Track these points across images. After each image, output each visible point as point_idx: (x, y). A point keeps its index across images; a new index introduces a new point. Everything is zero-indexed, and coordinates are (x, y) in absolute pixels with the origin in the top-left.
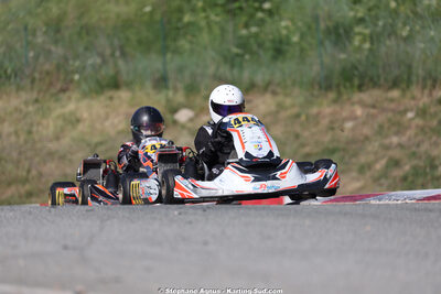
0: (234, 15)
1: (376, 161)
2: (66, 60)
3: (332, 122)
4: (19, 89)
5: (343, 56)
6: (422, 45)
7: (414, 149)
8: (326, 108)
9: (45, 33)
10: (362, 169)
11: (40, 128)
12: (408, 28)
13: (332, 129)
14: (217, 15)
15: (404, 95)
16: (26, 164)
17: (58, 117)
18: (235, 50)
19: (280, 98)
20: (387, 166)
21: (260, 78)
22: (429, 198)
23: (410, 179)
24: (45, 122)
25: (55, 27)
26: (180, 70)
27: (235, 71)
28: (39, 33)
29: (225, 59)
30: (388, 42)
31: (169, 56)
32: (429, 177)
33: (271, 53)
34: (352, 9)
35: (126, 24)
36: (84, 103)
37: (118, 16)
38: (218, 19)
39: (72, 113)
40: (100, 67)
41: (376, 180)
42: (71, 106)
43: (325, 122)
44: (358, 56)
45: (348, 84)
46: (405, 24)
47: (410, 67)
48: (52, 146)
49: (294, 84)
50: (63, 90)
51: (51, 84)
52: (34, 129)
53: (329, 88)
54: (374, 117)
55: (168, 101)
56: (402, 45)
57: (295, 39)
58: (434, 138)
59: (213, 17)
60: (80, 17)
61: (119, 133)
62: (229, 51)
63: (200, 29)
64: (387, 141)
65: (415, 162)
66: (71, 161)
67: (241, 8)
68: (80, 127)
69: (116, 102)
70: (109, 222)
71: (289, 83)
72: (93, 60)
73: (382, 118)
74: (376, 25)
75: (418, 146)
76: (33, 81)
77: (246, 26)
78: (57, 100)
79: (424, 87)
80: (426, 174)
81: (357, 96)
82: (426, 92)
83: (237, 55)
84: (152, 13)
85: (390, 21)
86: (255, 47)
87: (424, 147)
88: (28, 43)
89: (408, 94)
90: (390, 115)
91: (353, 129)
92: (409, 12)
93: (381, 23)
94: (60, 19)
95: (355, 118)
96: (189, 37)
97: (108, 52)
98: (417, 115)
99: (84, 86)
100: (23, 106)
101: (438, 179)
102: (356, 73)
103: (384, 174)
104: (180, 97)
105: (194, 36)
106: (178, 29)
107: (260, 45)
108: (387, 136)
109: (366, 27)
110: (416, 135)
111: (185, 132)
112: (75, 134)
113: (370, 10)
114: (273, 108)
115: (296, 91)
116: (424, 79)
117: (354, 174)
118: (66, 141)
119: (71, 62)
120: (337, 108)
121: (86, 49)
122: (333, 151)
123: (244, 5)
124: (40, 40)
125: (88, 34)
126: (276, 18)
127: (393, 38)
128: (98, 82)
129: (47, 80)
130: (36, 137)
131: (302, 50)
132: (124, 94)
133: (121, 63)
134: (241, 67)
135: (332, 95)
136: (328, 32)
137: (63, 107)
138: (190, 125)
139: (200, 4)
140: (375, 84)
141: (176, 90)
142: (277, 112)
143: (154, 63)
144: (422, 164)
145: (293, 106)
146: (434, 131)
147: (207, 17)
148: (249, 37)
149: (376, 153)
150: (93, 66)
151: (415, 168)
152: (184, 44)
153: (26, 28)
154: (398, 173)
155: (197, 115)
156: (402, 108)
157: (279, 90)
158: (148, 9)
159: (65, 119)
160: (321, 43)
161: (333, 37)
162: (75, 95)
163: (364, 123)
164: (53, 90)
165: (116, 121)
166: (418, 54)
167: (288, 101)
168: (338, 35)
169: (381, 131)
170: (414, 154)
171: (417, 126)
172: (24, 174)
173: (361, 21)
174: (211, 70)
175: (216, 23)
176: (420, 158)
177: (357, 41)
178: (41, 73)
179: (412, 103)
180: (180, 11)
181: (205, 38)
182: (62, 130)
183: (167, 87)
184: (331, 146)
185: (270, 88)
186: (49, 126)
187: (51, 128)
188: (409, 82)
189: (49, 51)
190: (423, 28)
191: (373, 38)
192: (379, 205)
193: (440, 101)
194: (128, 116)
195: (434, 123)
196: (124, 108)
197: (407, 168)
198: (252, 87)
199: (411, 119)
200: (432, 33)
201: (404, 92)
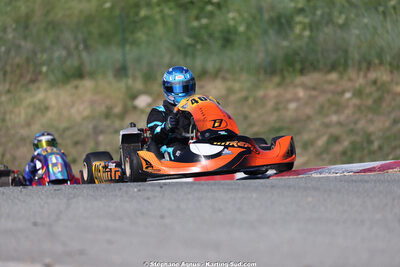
0: (186, 9)
1: (318, 138)
2: (35, 53)
3: (277, 104)
5: (285, 43)
6: (357, 32)
7: (352, 126)
8: (271, 91)
9: (15, 30)
10: (306, 146)
11: (13, 117)
12: (343, 17)
13: (277, 110)
14: (171, 9)
15: (341, 78)
17: (29, 106)
18: (188, 40)
19: (230, 83)
20: (328, 143)
21: (211, 66)
23: (349, 153)
24: (17, 110)
25: (24, 24)
26: (138, 60)
27: (188, 60)
28: (9, 30)
29: (179, 49)
30: (326, 30)
31: (128, 47)
32: (366, 152)
33: (219, 43)
35: (89, 20)
36: (51, 93)
37: (81, 12)
38: (171, 13)
39: (41, 102)
40: (66, 59)
41: (319, 155)
42: (40, 96)
43: (270, 104)
44: (299, 43)
45: (291, 69)
46: (341, 13)
47: (346, 52)
48: (24, 132)
49: (242, 69)
50: (33, 81)
51: (21, 76)
52: (8, 117)
53: (273, 72)
54: (314, 98)
55: (128, 88)
56: (339, 31)
57: (242, 29)
58: (370, 116)
59: (167, 11)
60: (47, 14)
61: (84, 119)
62: (182, 41)
63: (155, 22)
64: (327, 120)
65: (353, 138)
68: (50, 114)
69: (81, 90)
70: (75, 200)
71: (237, 69)
72: (59, 53)
73: (322, 99)
74: (314, 14)
75: (355, 123)
76: (5, 74)
77: (197, 18)
78: (28, 90)
79: (360, 69)
80: (363, 149)
81: (299, 79)
82: (362, 74)
83: (189, 45)
84: (112, 9)
85: (327, 10)
86: (206, 37)
87: (361, 124)
89: (346, 78)
90: (330, 96)
91: (297, 110)
93: (319, 12)
94: (28, 17)
95: (297, 99)
96: (145, 30)
97: (72, 45)
98: (354, 95)
99: (52, 77)
101: (374, 152)
102: (297, 58)
103: (326, 150)
104: (139, 85)
105: (149, 28)
106: (135, 22)
107: (211, 35)
108: (327, 115)
109: (306, 16)
110: (354, 113)
111: (144, 116)
113: (308, 1)
114: (223, 92)
115: (244, 76)
116: (360, 63)
118: (36, 127)
119: (39, 56)
120: (280, 90)
121: (53, 43)
124: (10, 36)
125: (54, 28)
126: (224, 10)
127: (330, 26)
128: (64, 73)
129: (18, 72)
130: (9, 124)
131: (249, 39)
132: (88, 83)
133: (84, 55)
134: (194, 56)
135: (276, 79)
136: (272, 21)
137: (33, 96)
140: (314, 67)
141: (135, 78)
142: (228, 96)
143: (114, 54)
144: (358, 139)
145: (241, 90)
146: (369, 109)
147: (161, 11)
148: (200, 28)
149: (317, 131)
150: (59, 58)
151: (353, 143)
152: (141, 36)
154: (338, 148)
155: (155, 101)
156: (340, 89)
157: (228, 76)
158: (108, 5)
159: (35, 107)
160: (265, 32)
161: (276, 26)
162: (44, 85)
163: (306, 104)
164: (23, 82)
166: (353, 40)
167: (237, 86)
168: (281, 25)
169: (321, 111)
170: (352, 131)
171: (355, 105)
173: (301, 11)
174: (166, 59)
175: (170, 16)
176: (358, 134)
177: (298, 29)
178: (12, 66)
179: (349, 84)
180: (137, 6)
181: (160, 29)
182: (33, 117)
183: (126, 76)
184: (277, 126)
185: (221, 75)
186: (21, 114)
187: (23, 116)
188: (346, 66)
189: (19, 47)
190: (357, 15)
191: (313, 27)
192: (319, 178)
193: (375, 82)
194: (92, 103)
195: (370, 102)
196: (89, 96)
197: (346, 143)
198: (204, 73)
199: (349, 99)
200: (366, 20)
201: (341, 74)
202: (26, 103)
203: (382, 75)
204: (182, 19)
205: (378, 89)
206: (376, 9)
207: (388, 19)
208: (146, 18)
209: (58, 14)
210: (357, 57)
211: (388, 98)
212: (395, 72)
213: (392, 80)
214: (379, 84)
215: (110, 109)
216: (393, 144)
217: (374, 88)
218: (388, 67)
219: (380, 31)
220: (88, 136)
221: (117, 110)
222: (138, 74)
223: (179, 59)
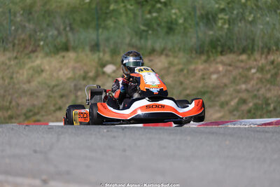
0: (142, 5)
1: (232, 100)
2: (35, 32)
3: (203, 75)
4: (5, 50)
5: (211, 33)
6: (261, 27)
7: (255, 93)
8: (199, 65)
9: (22, 14)
10: (222, 105)
11: (18, 75)
12: (252, 16)
13: (204, 79)
14: (131, 5)
15: (249, 58)
16: (9, 98)
17: (30, 69)
18: (143, 28)
19: (171, 59)
20: (238, 104)
21: (158, 46)
22: (265, 124)
23: (253, 111)
24: (21, 72)
25: (28, 11)
26: (108, 40)
27: (143, 41)
28: (18, 15)
29: (136, 33)
30: (240, 25)
31: (100, 30)
32: (265, 111)
33: (165, 30)
34: (217, 3)
35: (73, 10)
36: (46, 61)
37: (68, 4)
38: (132, 8)
39: (39, 66)
40: (57, 37)
41: (231, 112)
42: (38, 62)
43: (199, 75)
44: (220, 33)
45: (214, 51)
46: (250, 13)
47: (253, 40)
48: (26, 87)
49: (180, 50)
50: (33, 51)
51: (25, 47)
52: (14, 76)
53: (202, 53)
54: (230, 71)
55: (100, 59)
56: (249, 26)
57: (181, 21)
58: (268, 86)
59: (129, 6)
60: (45, 4)
61: (69, 79)
62: (139, 28)
63: (121, 14)
64: (238, 88)
65: (256, 101)
66: (37, 96)
67: (146, 1)
68: (44, 75)
69: (66, 59)
71: (177, 49)
72: (53, 32)
73: (235, 73)
74: (232, 13)
75: (258, 91)
76: (14, 46)
77: (150, 12)
78: (30, 58)
79: (262, 54)
80: (263, 109)
81: (220, 58)
82: (264, 56)
83: (144, 31)
84: (90, 3)
85: (241, 10)
86: (155, 26)
87: (262, 91)
88: (11, 21)
89: (252, 58)
90: (241, 70)
91: (217, 79)
92: (253, 5)
93: (235, 12)
94: (31, 6)
95: (217, 72)
96: (113, 19)
97: (62, 27)
98: (258, 70)
99: (47, 49)
100: (7, 62)
101: (270, 112)
102: (219, 43)
103: (236, 109)
104: (107, 57)
105: (116, 18)
106: (106, 13)
107: (159, 25)
108: (238, 85)
109: (226, 15)
110: (257, 84)
111: (110, 79)
113: (228, 4)
114: (166, 65)
115: (181, 54)
116: (262, 48)
117: (217, 108)
118: (34, 84)
119: (38, 34)
120: (207, 65)
121: (48, 25)
122: (204, 93)
124: (18, 19)
125: (49, 16)
126: (169, 7)
127: (243, 22)
128: (55, 46)
129: (23, 45)
130: (16, 81)
131: (185, 28)
132: (71, 55)
133: (70, 34)
134: (146, 39)
135: (204, 57)
136: (202, 17)
137: (32, 62)
138: (113, 75)
140: (231, 51)
141: (104, 52)
142: (169, 67)
143: (91, 35)
144: (260, 102)
145: (179, 64)
146: (268, 81)
147: (125, 6)
148: (151, 20)
149: (231, 95)
150: (52, 36)
151: (255, 104)
152: (110, 23)
153: (10, 12)
154: (245, 108)
155: (118, 69)
156: (248, 67)
157: (170, 53)
158: (88, 0)
159: (34, 70)
160: (197, 24)
161: (205, 21)
162: (41, 55)
163: (224, 76)
164: (27, 51)
165: (66, 72)
166: (258, 32)
167: (176, 61)
168: (208, 19)
169: (234, 81)
170: (255, 96)
171: (258, 78)
172: (8, 104)
173: (223, 10)
174: (127, 40)
175: (131, 10)
176: (259, 98)
177: (220, 23)
178: (19, 40)
179: (255, 63)
180: (108, 3)
181: (123, 19)
182: (32, 77)
183: (99, 51)
184: (202, 90)
185: (165, 53)
186: (24, 74)
187: (25, 76)
188: (253, 50)
189: (25, 26)
190: (262, 15)
191: (231, 22)
192: (234, 128)
193: (272, 62)
194: (74, 68)
195: (269, 76)
196: (72, 64)
197: (251, 105)
198: (153, 51)
199: (254, 74)
200: (268, 19)
201: (249, 56)
202: (27, 67)
203: (278, 57)
204: (139, 13)
205: (275, 68)
206: (276, 11)
208: (114, 10)
210: (261, 44)
214: (275, 63)
215: (86, 73)
217: (272, 67)
220: (70, 91)
221: (91, 74)
222: (107, 50)
223: (136, 41)
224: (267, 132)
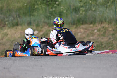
0: (48, 6)
2: (4, 18)
3: (75, 33)
5: (77, 16)
6: (98, 13)
7: (97, 40)
8: (73, 29)
12: (94, 8)
14: (44, 6)
15: (94, 26)
17: (2, 34)
18: (49, 15)
22: (101, 53)
23: (96, 48)
25: (1, 10)
26: (34, 21)
27: (49, 20)
29: (46, 17)
30: (89, 12)
31: (31, 17)
32: (101, 47)
33: (58, 15)
34: (80, 3)
35: (20, 9)
36: (9, 30)
37: (18, 6)
38: (44, 7)
39: (6, 33)
40: (13, 20)
42: (6, 31)
44: (81, 16)
45: (79, 23)
46: (94, 7)
47: (95, 18)
48: (1, 41)
50: (3, 27)
53: (74, 24)
54: (86, 32)
56: (93, 12)
57: (65, 11)
58: (102, 37)
60: (8, 7)
62: (47, 15)
63: (40, 10)
64: (90, 38)
66: (6, 45)
67: (50, 4)
68: (8, 36)
69: (18, 29)
70: (16, 61)
72: (11, 18)
73: (88, 32)
74: (86, 7)
75: (98, 39)
77: (52, 8)
78: (2, 29)
79: (99, 24)
80: (100, 47)
81: (82, 26)
82: (100, 25)
83: (49, 16)
84: (26, 5)
85: (90, 6)
87: (100, 39)
89: (95, 26)
90: (90, 31)
91: (81, 35)
92: (95, 4)
93: (87, 7)
94: (2, 8)
95: (81, 32)
96: (36, 12)
97: (15, 16)
98: (98, 31)
99: (9, 25)
101: (103, 48)
105: (38, 11)
106: (33, 9)
107: (56, 13)
109: (84, 8)
110: (97, 36)
112: (7, 38)
113: (84, 3)
115: (65, 25)
116: (99, 21)
118: (4, 40)
119: (5, 19)
120: (76, 29)
121: (9, 15)
123: (51, 3)
125: (10, 11)
126: (60, 6)
127: (91, 11)
128: (13, 24)
131: (67, 14)
132: (20, 27)
133: (19, 19)
134: (51, 19)
135: (75, 26)
136: (73, 9)
137: (3, 31)
138: (37, 35)
139: (39, 3)
140: (86, 23)
141: (33, 26)
143: (27, 19)
144: (99, 44)
146: (102, 35)
147: (41, 6)
148: (52, 11)
150: (11, 20)
151: (97, 45)
152: (35, 13)
155: (39, 32)
156: (93, 29)
158: (25, 4)
159: (4, 34)
160: (72, 12)
161: (75, 11)
162: (7, 28)
163: (84, 33)
164: (1, 26)
165: (18, 34)
166: (97, 15)
169: (88, 35)
170: (97, 42)
171: (98, 34)
173: (82, 6)
174: (43, 20)
177: (81, 12)
179: (96, 28)
180: (34, 5)
181: (41, 12)
182: (3, 37)
183: (31, 25)
187: (0, 37)
188: (95, 22)
190: (99, 8)
191: (86, 11)
193: (103, 27)
194: (21, 33)
195: (102, 33)
196: (20, 31)
197: (95, 45)
199: (96, 32)
200: (101, 9)
201: (94, 25)
202: (1, 33)
203: (106, 25)
204: (47, 9)
205: (104, 29)
206: (104, 6)
207: (108, 9)
208: (37, 8)
209: (11, 7)
210: (98, 20)
211: (107, 32)
212: (109, 24)
213: (109, 27)
214: (105, 27)
216: (109, 45)
217: (103, 29)
218: (107, 23)
219: (105, 12)
222: (34, 24)
223: (46, 20)
224: (101, 56)
